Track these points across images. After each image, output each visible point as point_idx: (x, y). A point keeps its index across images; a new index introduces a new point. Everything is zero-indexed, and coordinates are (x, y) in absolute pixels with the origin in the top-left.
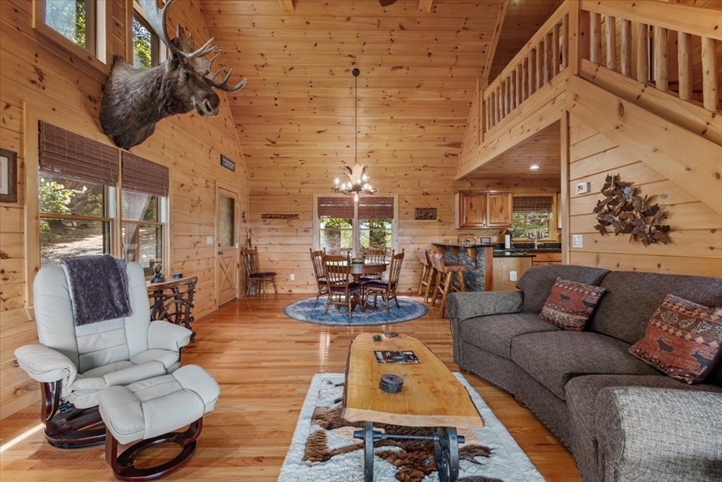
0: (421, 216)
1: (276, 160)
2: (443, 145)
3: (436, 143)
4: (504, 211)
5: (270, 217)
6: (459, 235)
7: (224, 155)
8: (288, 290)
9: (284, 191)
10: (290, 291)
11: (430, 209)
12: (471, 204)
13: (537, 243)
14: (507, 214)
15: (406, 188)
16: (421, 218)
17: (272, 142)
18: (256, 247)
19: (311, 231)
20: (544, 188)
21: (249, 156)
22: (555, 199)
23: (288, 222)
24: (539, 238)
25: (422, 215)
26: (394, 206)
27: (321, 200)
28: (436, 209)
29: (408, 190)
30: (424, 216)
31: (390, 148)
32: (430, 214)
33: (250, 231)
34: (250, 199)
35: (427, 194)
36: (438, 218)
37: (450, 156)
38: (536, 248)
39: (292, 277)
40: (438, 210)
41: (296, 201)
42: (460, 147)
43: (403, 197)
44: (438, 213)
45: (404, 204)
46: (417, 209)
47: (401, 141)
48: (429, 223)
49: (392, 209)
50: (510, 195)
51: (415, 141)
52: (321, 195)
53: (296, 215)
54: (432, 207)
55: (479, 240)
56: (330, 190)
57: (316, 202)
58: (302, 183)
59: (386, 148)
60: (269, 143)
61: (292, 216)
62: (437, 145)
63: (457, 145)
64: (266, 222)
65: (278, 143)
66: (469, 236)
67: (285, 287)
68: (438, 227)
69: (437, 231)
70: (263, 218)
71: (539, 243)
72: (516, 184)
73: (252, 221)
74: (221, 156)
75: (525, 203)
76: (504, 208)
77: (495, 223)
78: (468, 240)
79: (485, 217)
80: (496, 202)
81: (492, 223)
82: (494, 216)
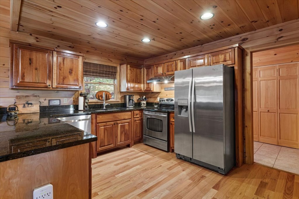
4: (73, 72)
6: (16, 97)
12: (30, 59)
13: (105, 104)
14: (77, 76)
20: (111, 59)
22: (118, 69)
24: (106, 99)
38: (105, 108)
50: (81, 58)
55: (47, 102)
66: (32, 98)
71: (107, 104)
72: (88, 51)
75: (95, 69)
76: (74, 70)
77: (63, 84)
78: (30, 102)
79: (50, 77)
80: (65, 62)
81: (58, 84)
82: (62, 77)
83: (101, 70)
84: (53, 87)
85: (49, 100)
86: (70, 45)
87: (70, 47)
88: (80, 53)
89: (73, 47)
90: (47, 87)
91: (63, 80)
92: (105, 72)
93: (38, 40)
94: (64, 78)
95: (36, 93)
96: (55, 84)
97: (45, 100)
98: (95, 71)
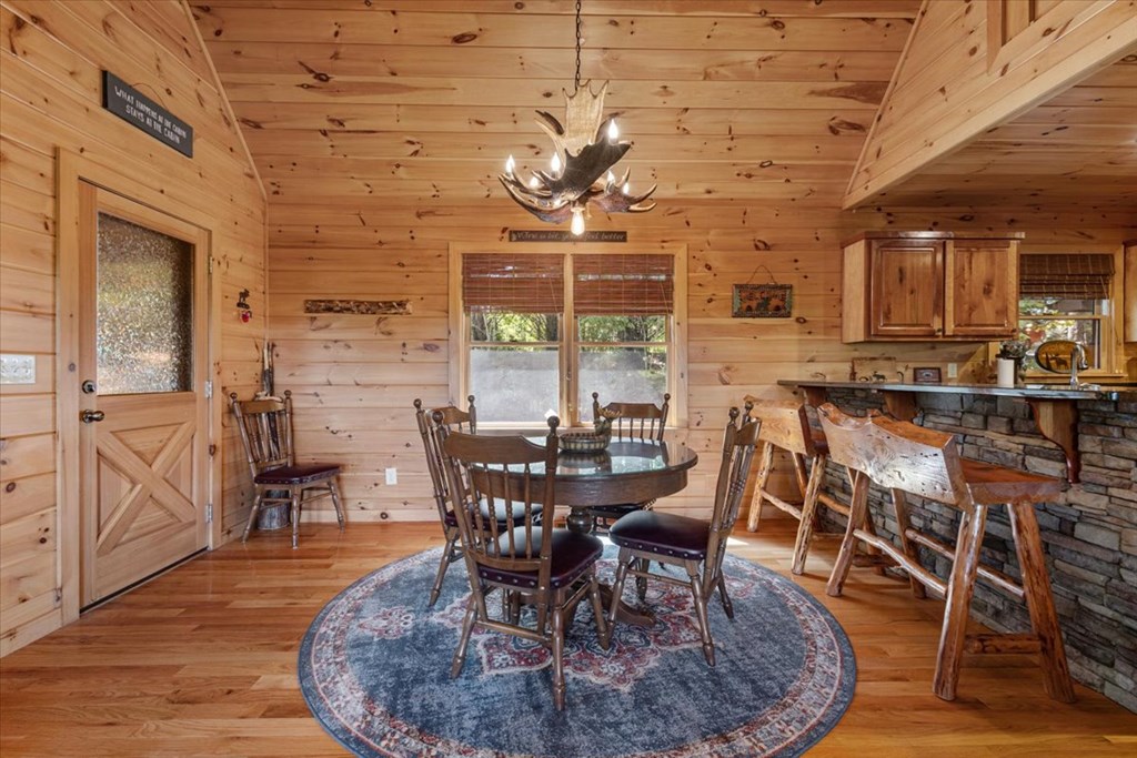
0: (749, 308)
1: (339, 140)
2: (828, 93)
3: (809, 86)
4: (995, 290)
5: (329, 310)
6: (853, 361)
7: (112, 70)
8: (378, 513)
9: (369, 235)
10: (384, 516)
11: (776, 287)
12: (901, 271)
13: (1078, 383)
14: (1005, 300)
15: (707, 230)
16: (748, 312)
17: (318, 76)
18: (288, 393)
19: (443, 349)
20: (1090, 232)
21: (257, 126)
22: (1119, 261)
23: (379, 322)
25: (754, 304)
26: (675, 278)
27: (470, 261)
28: (791, 287)
29: (712, 236)
30: (759, 305)
31: (672, 102)
32: (774, 302)
33: (272, 347)
34: (272, 259)
35: (767, 247)
36: (796, 313)
37: (844, 132)
39: (391, 476)
40: (796, 291)
41: (401, 265)
42: (878, 100)
43: (698, 254)
44: (796, 299)
45: (702, 273)
46: (740, 287)
47: (707, 76)
48: (768, 329)
49: (668, 286)
50: (1014, 246)
51: (749, 77)
52: (472, 248)
53: (401, 304)
54: (779, 284)
55: (910, 373)
56: (499, 235)
57: (457, 268)
58: (419, 215)
59: (658, 102)
60: (309, 79)
61: (389, 305)
62: (812, 93)
63: (871, 92)
64: (318, 323)
65: (336, 78)
66: (881, 363)
67: (369, 505)
68: (796, 337)
69: (793, 351)
70: (308, 310)
72: (1012, 221)
73: (276, 319)
74: (105, 74)
75: (1037, 272)
76: (996, 283)
77: (969, 325)
78: (879, 373)
79: (939, 308)
80: (973, 265)
81: (959, 325)
82: (966, 307)
83: (1054, 272)
84: (947, 333)
85: (915, 370)
86: (962, 215)
87: (963, 219)
88: (990, 229)
89: (972, 218)
90: (932, 334)
91: (970, 315)
92: (1067, 277)
93: (891, 219)
94: (970, 308)
95: (891, 350)
96: (950, 328)
97: (907, 368)
98: (1037, 278)
